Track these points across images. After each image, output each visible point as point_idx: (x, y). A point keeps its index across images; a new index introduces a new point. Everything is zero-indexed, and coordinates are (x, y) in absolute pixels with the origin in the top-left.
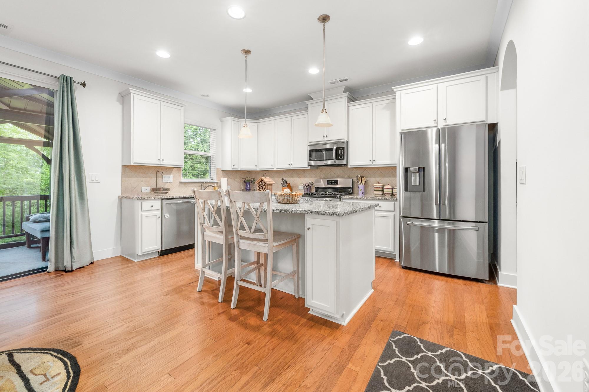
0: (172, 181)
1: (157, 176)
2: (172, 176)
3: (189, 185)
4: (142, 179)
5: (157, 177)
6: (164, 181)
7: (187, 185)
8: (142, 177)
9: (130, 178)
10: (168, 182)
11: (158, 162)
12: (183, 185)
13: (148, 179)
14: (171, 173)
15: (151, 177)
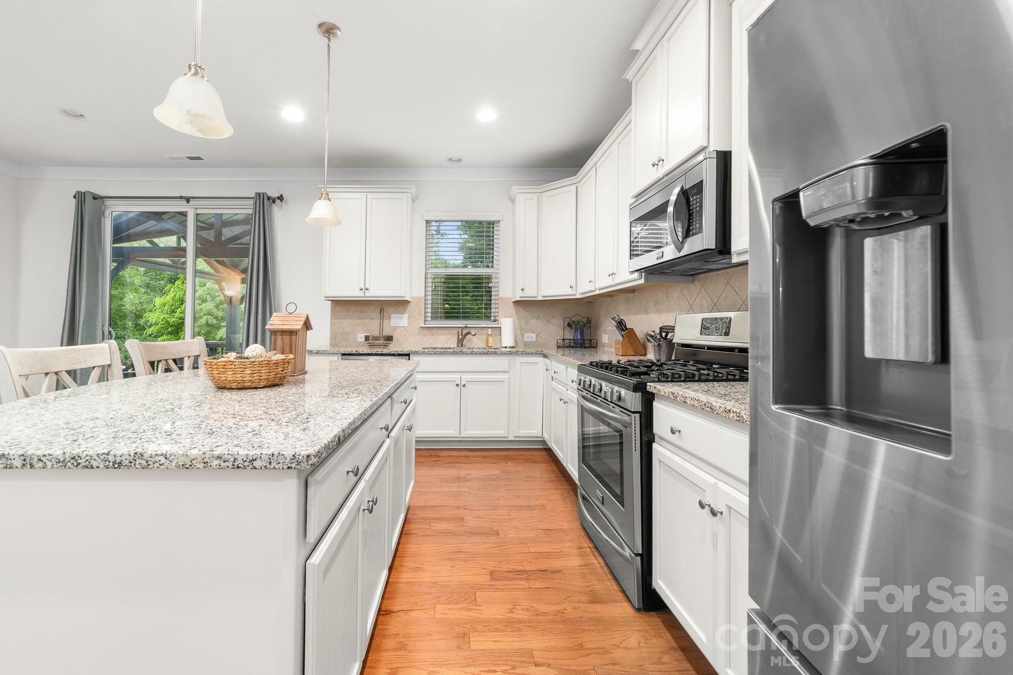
0: (406, 325)
1: (382, 316)
2: (406, 316)
3: (440, 331)
4: (358, 321)
5: (382, 318)
6: (392, 325)
7: (434, 331)
8: (358, 318)
9: (340, 320)
10: (400, 325)
11: (361, 294)
12: (426, 331)
13: (367, 321)
14: (405, 311)
15: (372, 318)
